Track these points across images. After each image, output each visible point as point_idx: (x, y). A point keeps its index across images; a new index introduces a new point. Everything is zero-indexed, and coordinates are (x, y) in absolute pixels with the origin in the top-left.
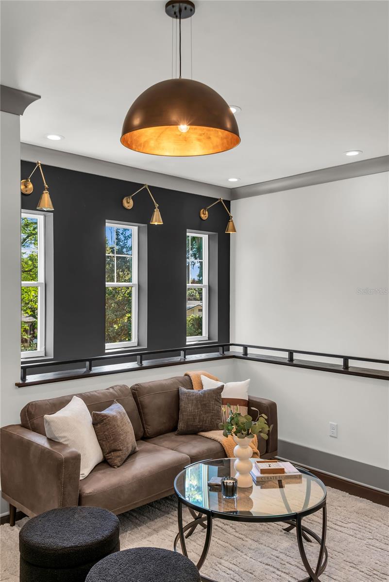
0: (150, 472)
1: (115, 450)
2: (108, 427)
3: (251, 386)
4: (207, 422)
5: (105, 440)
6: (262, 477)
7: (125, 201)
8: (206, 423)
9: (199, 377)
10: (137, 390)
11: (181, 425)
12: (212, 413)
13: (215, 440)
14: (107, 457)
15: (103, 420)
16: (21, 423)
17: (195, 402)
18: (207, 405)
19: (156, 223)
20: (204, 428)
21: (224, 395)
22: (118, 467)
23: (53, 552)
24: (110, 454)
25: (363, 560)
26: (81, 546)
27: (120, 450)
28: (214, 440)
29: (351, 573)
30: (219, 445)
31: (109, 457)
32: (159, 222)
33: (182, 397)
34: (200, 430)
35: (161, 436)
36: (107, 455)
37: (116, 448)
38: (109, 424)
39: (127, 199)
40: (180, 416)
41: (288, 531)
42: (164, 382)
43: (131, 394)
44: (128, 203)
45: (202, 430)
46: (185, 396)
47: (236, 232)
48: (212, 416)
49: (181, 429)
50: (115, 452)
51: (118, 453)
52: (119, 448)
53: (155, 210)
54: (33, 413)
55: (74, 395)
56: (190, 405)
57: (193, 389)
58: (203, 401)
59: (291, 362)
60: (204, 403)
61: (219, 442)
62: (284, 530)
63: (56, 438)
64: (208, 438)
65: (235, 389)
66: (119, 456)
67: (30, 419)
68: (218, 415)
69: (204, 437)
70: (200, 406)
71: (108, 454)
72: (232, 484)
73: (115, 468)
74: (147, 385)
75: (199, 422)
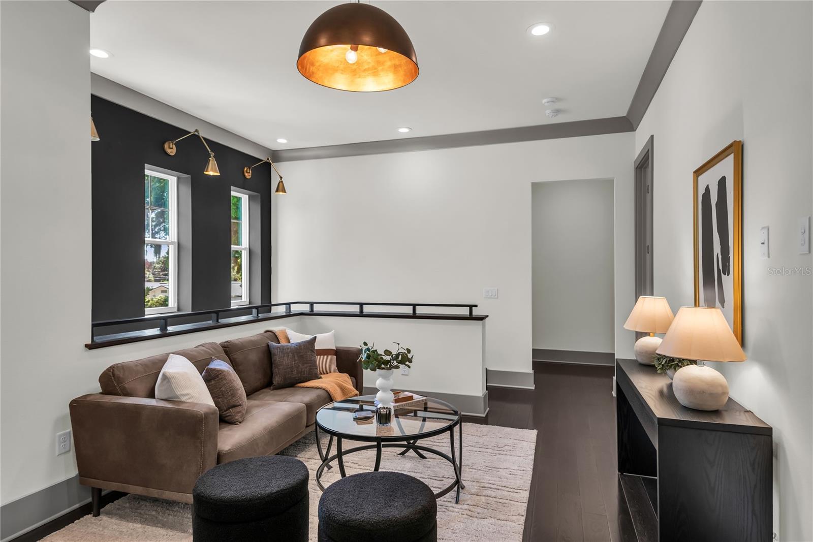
0: (277, 422)
1: (234, 406)
2: (225, 382)
3: (336, 337)
4: (306, 372)
5: (221, 396)
6: (398, 406)
7: (166, 146)
8: (304, 374)
9: (284, 333)
10: (228, 347)
11: (277, 380)
12: (310, 363)
13: (319, 388)
14: (225, 414)
15: (218, 375)
16: (101, 391)
17: (291, 355)
18: (305, 356)
19: (211, 173)
20: (302, 379)
21: (317, 346)
22: (240, 423)
23: (259, 501)
24: (228, 412)
25: (474, 462)
26: (288, 489)
27: (240, 405)
28: (317, 388)
29: (473, 473)
30: (324, 391)
31: (228, 415)
32: (216, 172)
33: (273, 351)
34: (298, 381)
35: (258, 393)
36: (224, 413)
37: (235, 404)
38: (225, 379)
39: (169, 143)
40: (275, 370)
41: (403, 455)
42: (253, 339)
43: (223, 352)
44: (171, 149)
45: (300, 381)
46: (279, 350)
47: (286, 192)
48: (310, 366)
49: (278, 383)
50: (234, 409)
51: (238, 409)
52: (238, 404)
53: (210, 159)
54: (121, 376)
55: (170, 353)
56: (286, 359)
57: (280, 343)
58: (300, 353)
59: (361, 314)
60: (301, 354)
61: (324, 389)
62: (399, 454)
63: (178, 397)
64: (308, 388)
65: (324, 341)
66: (240, 412)
67: (118, 383)
68: (314, 365)
69: (304, 387)
70: (296, 358)
71: (225, 411)
72: (385, 412)
73: (236, 424)
74: (237, 342)
75: (297, 374)
